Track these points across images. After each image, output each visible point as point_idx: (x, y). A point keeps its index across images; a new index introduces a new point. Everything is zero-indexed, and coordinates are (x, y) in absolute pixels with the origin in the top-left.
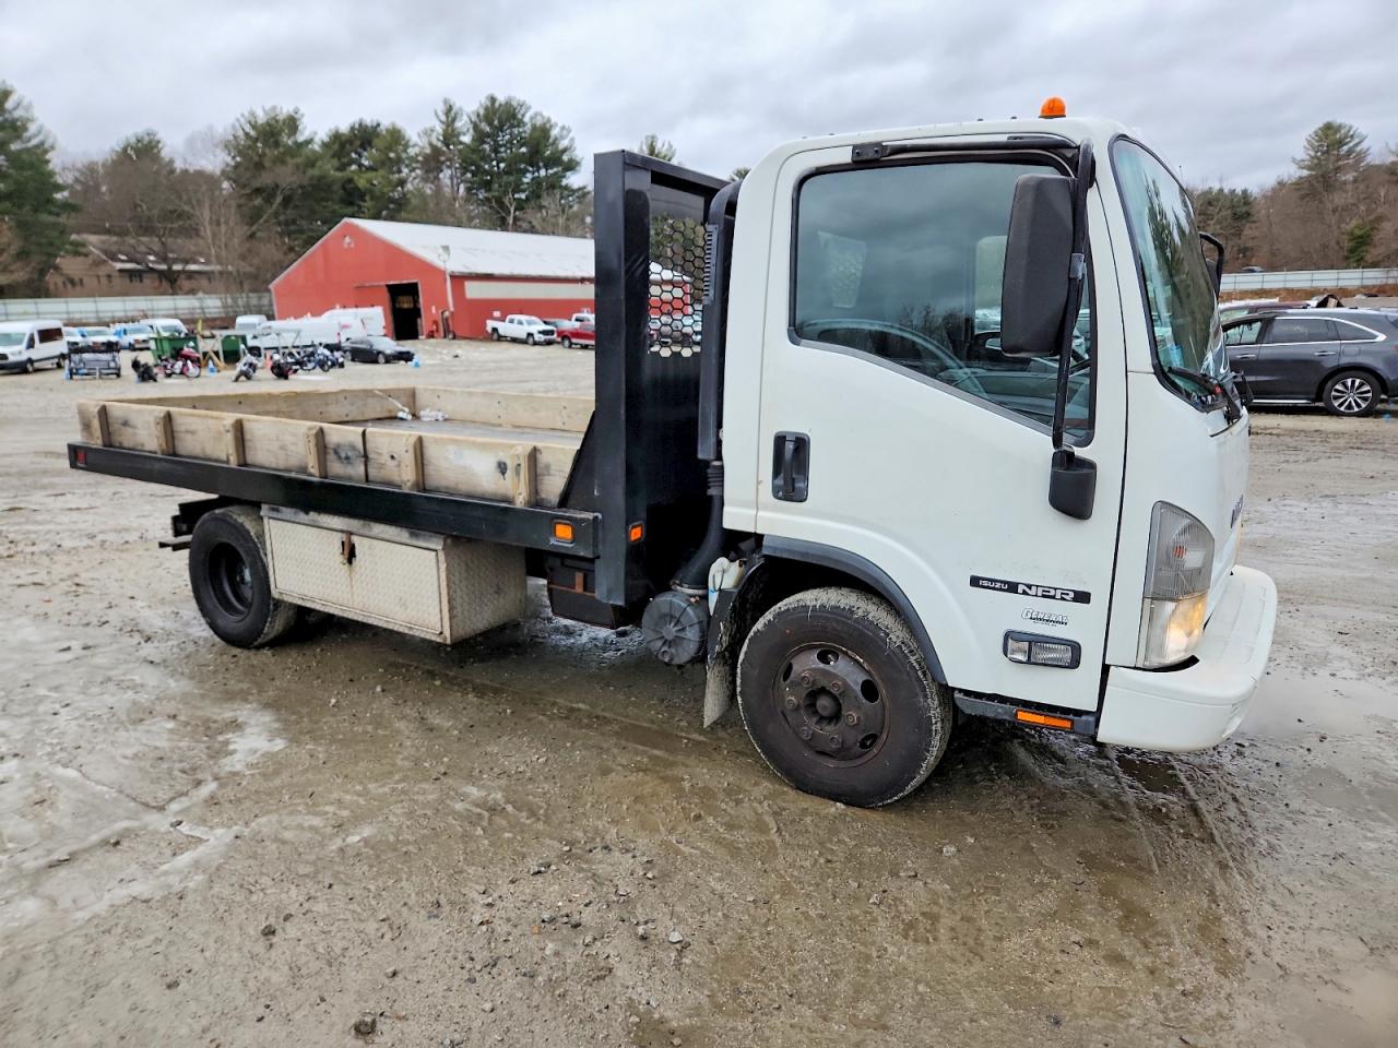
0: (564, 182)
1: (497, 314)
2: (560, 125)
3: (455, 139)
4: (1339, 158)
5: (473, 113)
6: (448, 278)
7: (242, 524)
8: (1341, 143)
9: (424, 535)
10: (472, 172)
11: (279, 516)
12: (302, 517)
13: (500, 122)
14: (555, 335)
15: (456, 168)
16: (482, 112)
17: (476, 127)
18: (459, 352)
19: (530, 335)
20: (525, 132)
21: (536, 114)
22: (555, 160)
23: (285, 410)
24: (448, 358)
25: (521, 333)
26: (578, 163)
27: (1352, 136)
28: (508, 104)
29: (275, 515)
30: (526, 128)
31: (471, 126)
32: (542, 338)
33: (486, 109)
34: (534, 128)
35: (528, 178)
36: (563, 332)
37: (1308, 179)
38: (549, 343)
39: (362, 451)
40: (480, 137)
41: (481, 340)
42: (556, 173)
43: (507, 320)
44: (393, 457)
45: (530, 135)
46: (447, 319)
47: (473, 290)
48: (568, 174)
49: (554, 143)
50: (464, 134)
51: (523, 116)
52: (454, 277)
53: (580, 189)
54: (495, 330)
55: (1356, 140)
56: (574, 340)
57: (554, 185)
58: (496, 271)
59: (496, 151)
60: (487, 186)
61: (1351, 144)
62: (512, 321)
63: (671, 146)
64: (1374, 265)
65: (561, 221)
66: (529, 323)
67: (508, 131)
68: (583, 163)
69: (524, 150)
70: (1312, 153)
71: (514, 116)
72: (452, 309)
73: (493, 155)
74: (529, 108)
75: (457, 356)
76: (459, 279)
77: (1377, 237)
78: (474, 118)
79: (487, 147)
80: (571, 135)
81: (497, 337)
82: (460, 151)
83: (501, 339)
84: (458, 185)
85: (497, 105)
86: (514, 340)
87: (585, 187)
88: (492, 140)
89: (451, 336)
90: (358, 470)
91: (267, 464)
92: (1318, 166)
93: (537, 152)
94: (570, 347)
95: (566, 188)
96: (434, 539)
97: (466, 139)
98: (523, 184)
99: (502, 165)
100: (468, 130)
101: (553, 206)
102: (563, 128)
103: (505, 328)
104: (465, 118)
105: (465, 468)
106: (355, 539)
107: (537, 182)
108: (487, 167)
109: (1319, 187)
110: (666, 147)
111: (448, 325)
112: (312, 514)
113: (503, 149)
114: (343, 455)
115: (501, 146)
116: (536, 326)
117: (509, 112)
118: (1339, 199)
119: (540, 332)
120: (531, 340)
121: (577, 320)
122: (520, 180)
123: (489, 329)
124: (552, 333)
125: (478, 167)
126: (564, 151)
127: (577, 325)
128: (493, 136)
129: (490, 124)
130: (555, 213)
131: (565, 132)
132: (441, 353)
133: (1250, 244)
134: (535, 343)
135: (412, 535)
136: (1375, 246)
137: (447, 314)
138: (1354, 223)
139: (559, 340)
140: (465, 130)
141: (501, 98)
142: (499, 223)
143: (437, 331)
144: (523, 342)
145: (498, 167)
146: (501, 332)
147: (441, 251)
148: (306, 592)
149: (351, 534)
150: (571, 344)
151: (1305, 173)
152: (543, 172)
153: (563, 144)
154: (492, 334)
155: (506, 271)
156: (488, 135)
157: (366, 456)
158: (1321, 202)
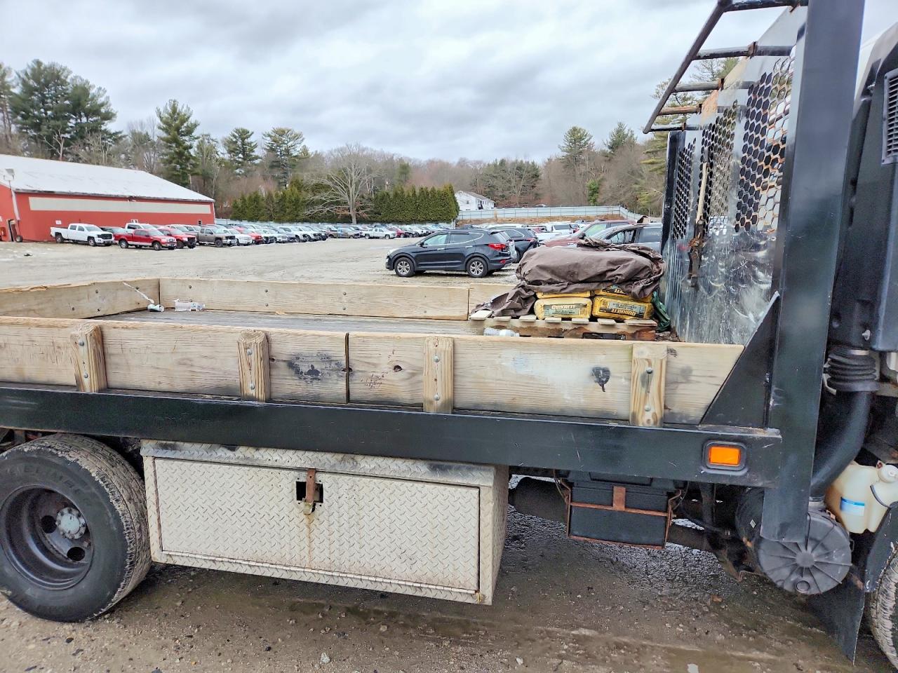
0: (103, 128)
1: (59, 222)
2: (97, 86)
3: (6, 91)
4: (581, 147)
5: (22, 71)
6: (13, 194)
7: (75, 464)
8: (581, 138)
9: (458, 468)
10: (23, 116)
11: (178, 455)
12: (223, 453)
13: (45, 80)
14: (113, 239)
15: (8, 112)
16: (29, 72)
17: (24, 83)
18: (28, 252)
19: (90, 238)
20: (68, 89)
21: (76, 77)
22: (95, 111)
23: (35, 307)
24: (21, 256)
25: (83, 236)
26: (114, 115)
27: (586, 136)
28: (52, 67)
29: (169, 454)
30: (68, 87)
31: (20, 82)
32: (102, 241)
33: (33, 70)
34: (76, 88)
35: (72, 123)
36: (120, 236)
37: (567, 157)
38: (108, 245)
39: (344, 362)
40: (29, 91)
41: (45, 242)
42: (97, 121)
43: (69, 227)
44: (397, 368)
45: (72, 92)
46: (14, 226)
47: (36, 204)
48: (106, 122)
49: (92, 99)
50: (14, 87)
51: (66, 77)
52: (17, 193)
53: (116, 134)
54: (58, 234)
55: (588, 138)
56: (129, 242)
57: (95, 129)
58: (57, 189)
59: (43, 102)
60: (37, 127)
61: (585, 140)
62: (74, 228)
63: (189, 109)
64: (601, 204)
65: (103, 155)
66: (89, 230)
67: (53, 88)
68: (118, 114)
69: (67, 102)
70: (568, 144)
71: (58, 77)
72: (18, 219)
73: (41, 105)
74: (70, 72)
75: (28, 255)
76: (23, 195)
77: (602, 189)
78: (23, 75)
79: (35, 98)
80: (107, 94)
81: (60, 240)
82: (10, 99)
83: (64, 241)
84: (10, 125)
85: (42, 68)
86: (76, 242)
87: (120, 132)
88: (40, 93)
89: (18, 240)
90: (334, 388)
91: (152, 386)
92: (571, 150)
93: (79, 105)
94: (127, 247)
95: (105, 132)
96: (476, 473)
97: (17, 90)
98: (68, 127)
99: (49, 113)
100: (18, 85)
101: (96, 144)
102: (100, 89)
103: (67, 233)
104: (14, 75)
105: (532, 378)
106: (323, 479)
107: (80, 127)
108: (36, 113)
109: (572, 162)
110: (185, 108)
111: (15, 230)
112: (242, 449)
113: (49, 101)
114: (305, 368)
115: (47, 98)
116: (96, 232)
117: (53, 74)
118: (583, 169)
119: (99, 236)
120: (92, 242)
121: (129, 227)
122: (66, 124)
123: (53, 234)
124: (110, 236)
125: (27, 112)
126: (102, 105)
127: (131, 231)
128: (40, 90)
129: (38, 81)
130: (98, 149)
131: (101, 92)
132: (12, 253)
133: (540, 192)
134: (96, 245)
135: (434, 468)
136: (601, 194)
137: (13, 222)
138: (590, 182)
139: (117, 242)
140: (14, 84)
141: (46, 62)
142: (50, 154)
143: (5, 235)
144: (86, 244)
145: (46, 114)
146: (64, 236)
147: (6, 173)
148: (221, 551)
149: (316, 471)
150: (128, 245)
151: (565, 154)
152: (84, 120)
153: (101, 100)
154: (56, 238)
155: (65, 190)
156: (36, 90)
157: (349, 370)
158: (574, 170)
